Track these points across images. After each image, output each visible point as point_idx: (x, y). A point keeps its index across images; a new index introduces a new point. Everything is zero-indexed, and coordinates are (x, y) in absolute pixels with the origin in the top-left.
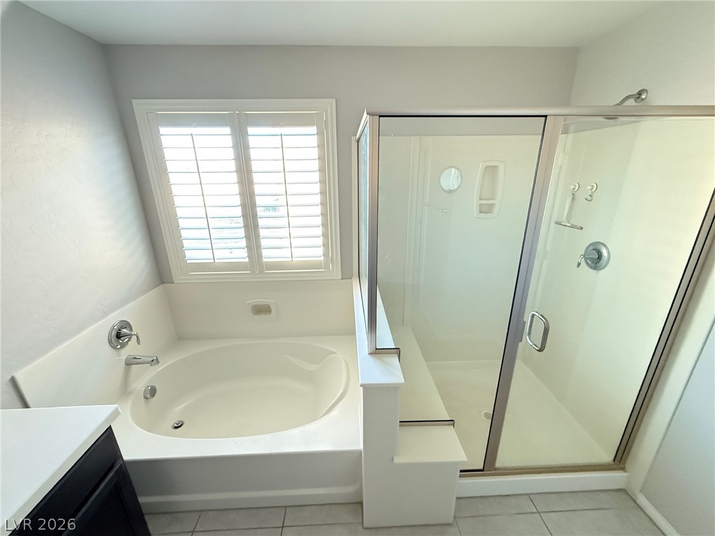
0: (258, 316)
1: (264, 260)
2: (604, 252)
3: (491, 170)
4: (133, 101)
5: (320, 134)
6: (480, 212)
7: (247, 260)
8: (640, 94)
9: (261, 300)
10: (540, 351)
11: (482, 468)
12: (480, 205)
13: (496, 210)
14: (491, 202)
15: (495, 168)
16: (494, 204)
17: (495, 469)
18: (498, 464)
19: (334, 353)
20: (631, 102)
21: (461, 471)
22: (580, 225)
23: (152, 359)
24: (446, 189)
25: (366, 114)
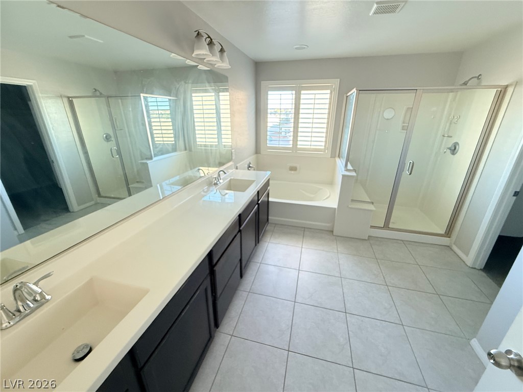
0: (291, 171)
1: (299, 146)
2: (457, 147)
4: (262, 82)
5: (331, 93)
6: (403, 130)
7: (291, 146)
9: (294, 165)
11: (382, 227)
12: (402, 126)
17: (389, 228)
18: (391, 226)
19: (321, 189)
22: (451, 135)
24: (386, 118)
25: (354, 90)
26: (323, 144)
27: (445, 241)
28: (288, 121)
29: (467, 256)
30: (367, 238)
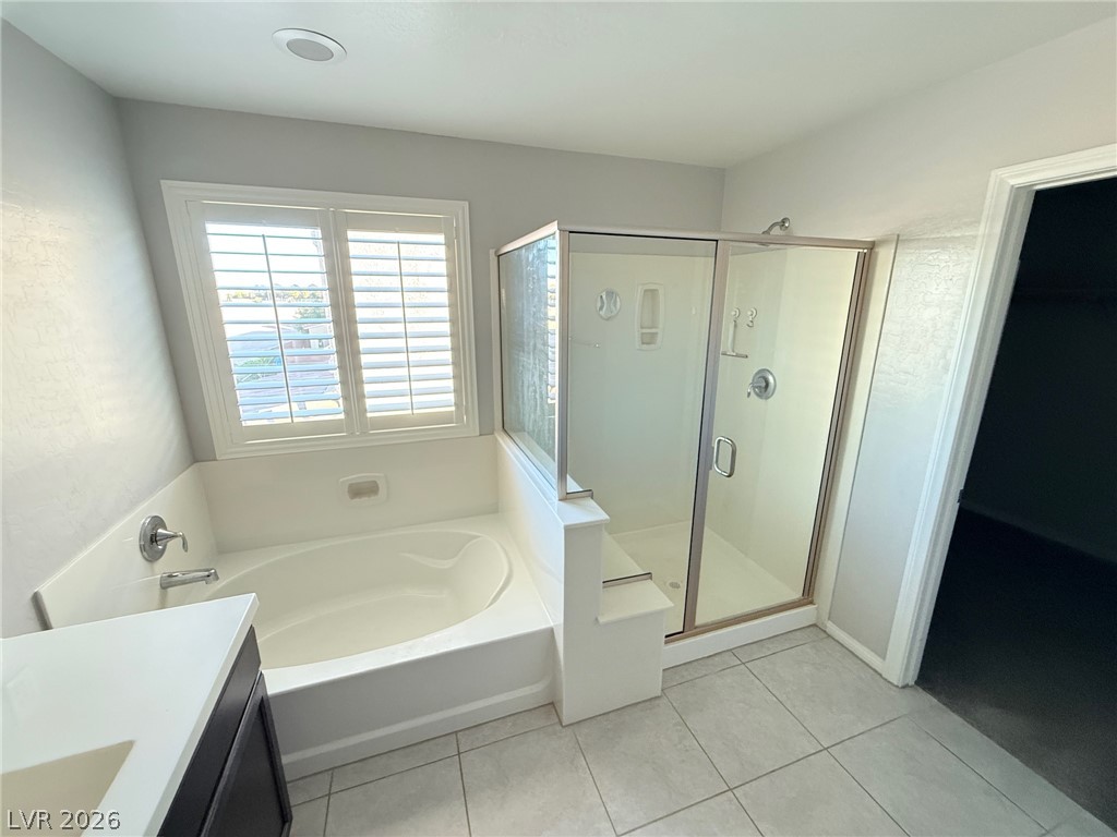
0: (357, 500)
1: (369, 415)
2: (771, 379)
3: (651, 294)
4: (162, 182)
5: (449, 245)
6: (643, 343)
7: (342, 416)
8: (784, 221)
9: (364, 475)
10: (729, 476)
11: (681, 630)
12: (643, 334)
13: (659, 338)
14: (653, 331)
15: (653, 292)
16: (656, 333)
17: (696, 628)
18: (698, 623)
20: (776, 231)
21: (667, 637)
22: (745, 353)
23: (207, 573)
25: (553, 228)
26: (451, 397)
27: (804, 615)
28: (319, 317)
29: (884, 658)
30: (659, 693)
